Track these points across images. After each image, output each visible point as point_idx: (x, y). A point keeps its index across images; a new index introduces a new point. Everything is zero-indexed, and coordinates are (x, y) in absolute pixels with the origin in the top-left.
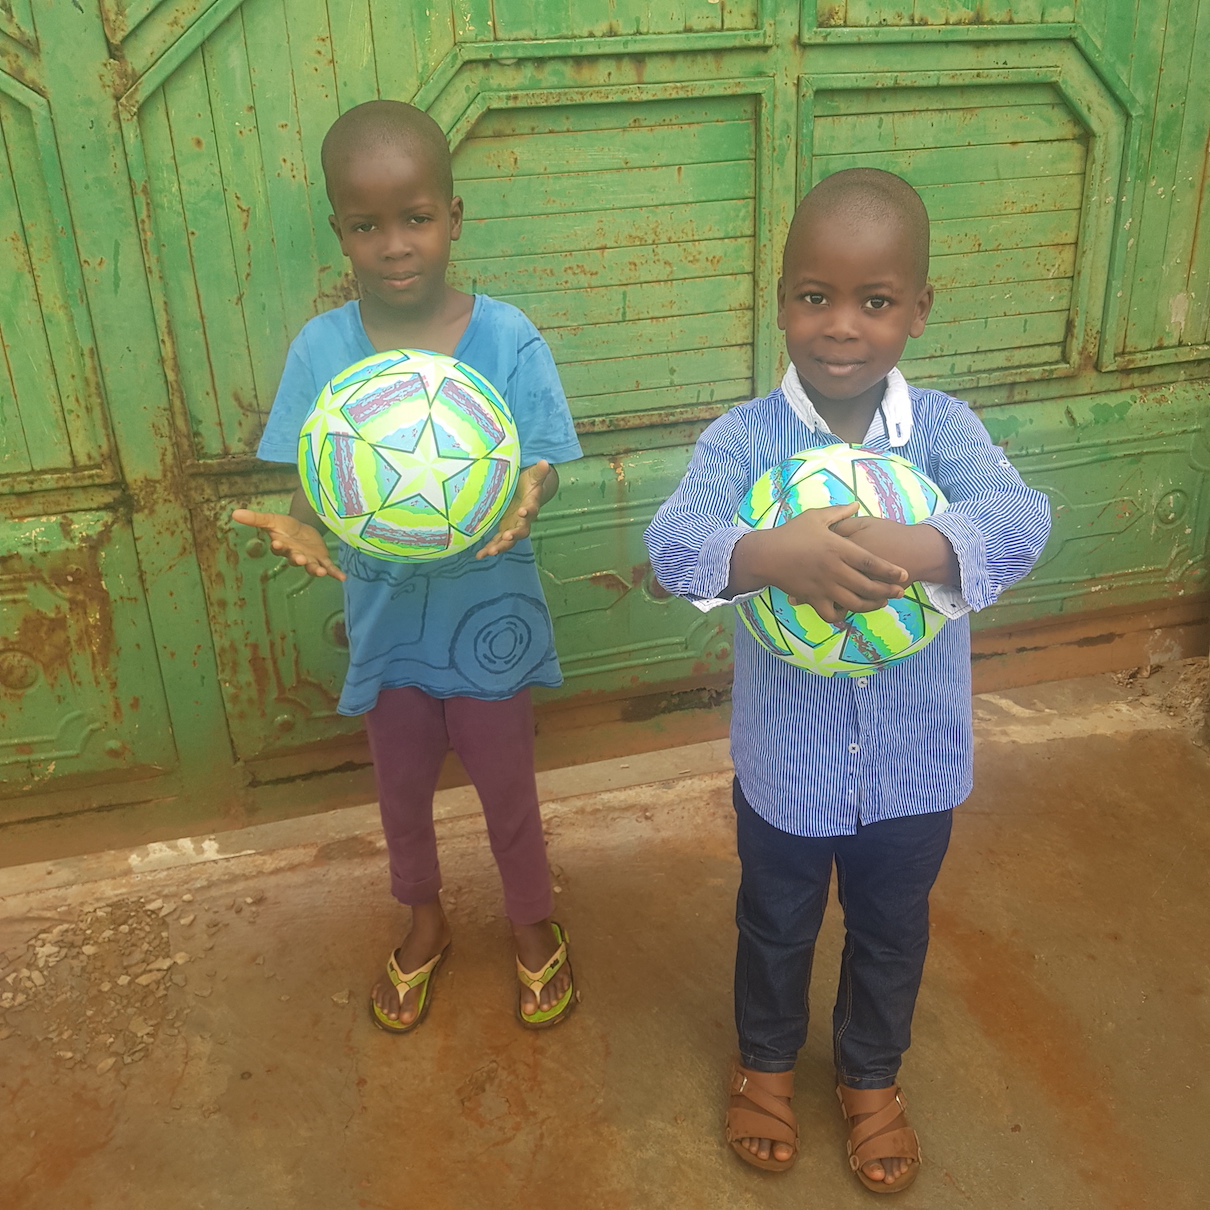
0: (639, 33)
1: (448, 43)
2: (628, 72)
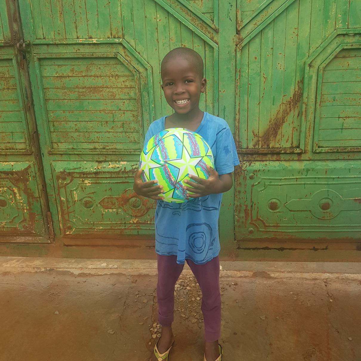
1: (333, 29)
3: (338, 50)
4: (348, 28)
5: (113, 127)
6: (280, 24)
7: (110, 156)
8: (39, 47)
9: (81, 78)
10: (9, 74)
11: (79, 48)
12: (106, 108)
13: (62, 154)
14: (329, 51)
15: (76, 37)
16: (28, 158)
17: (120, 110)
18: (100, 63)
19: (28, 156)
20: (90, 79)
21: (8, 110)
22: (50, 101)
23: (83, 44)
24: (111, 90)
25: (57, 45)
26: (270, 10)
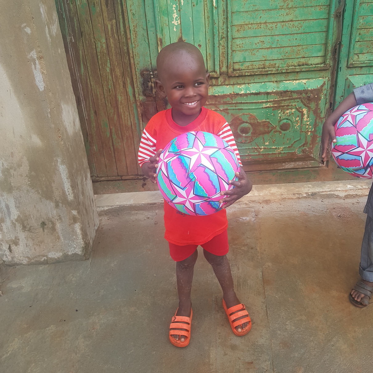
13: (362, 67)
16: (323, 73)
19: (323, 71)
21: (312, 18)
22: (364, 4)
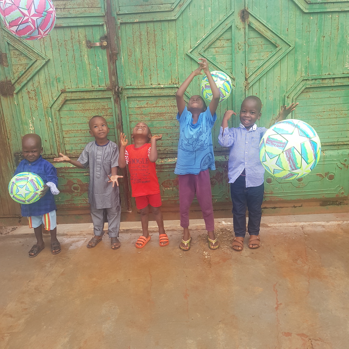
0: (334, 74)
1: (300, 77)
2: (332, 81)
3: (303, 88)
4: (308, 76)
5: (171, 137)
6: (270, 75)
7: (169, 155)
8: (128, 90)
9: (153, 108)
10: (107, 106)
11: (152, 91)
12: (167, 126)
14: (298, 89)
15: (150, 84)
17: (176, 126)
18: (164, 99)
20: (158, 109)
22: (133, 122)
23: (155, 88)
24: (171, 114)
25: (139, 89)
26: (264, 67)
